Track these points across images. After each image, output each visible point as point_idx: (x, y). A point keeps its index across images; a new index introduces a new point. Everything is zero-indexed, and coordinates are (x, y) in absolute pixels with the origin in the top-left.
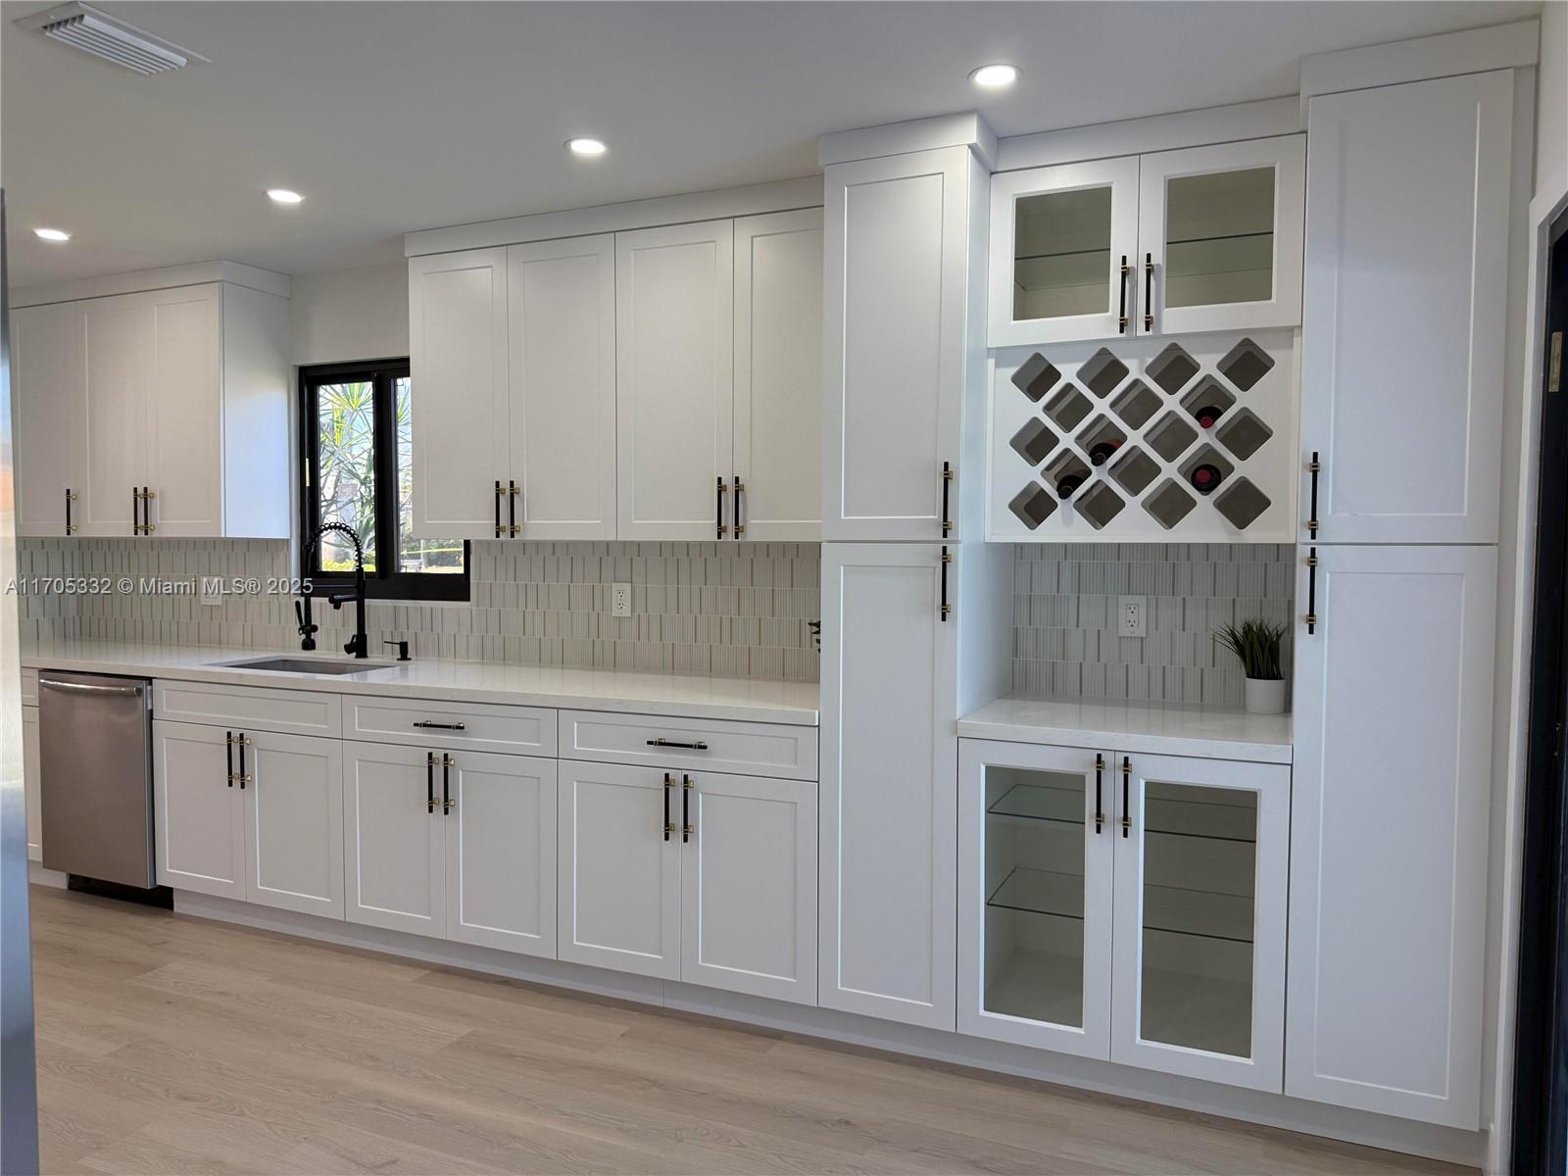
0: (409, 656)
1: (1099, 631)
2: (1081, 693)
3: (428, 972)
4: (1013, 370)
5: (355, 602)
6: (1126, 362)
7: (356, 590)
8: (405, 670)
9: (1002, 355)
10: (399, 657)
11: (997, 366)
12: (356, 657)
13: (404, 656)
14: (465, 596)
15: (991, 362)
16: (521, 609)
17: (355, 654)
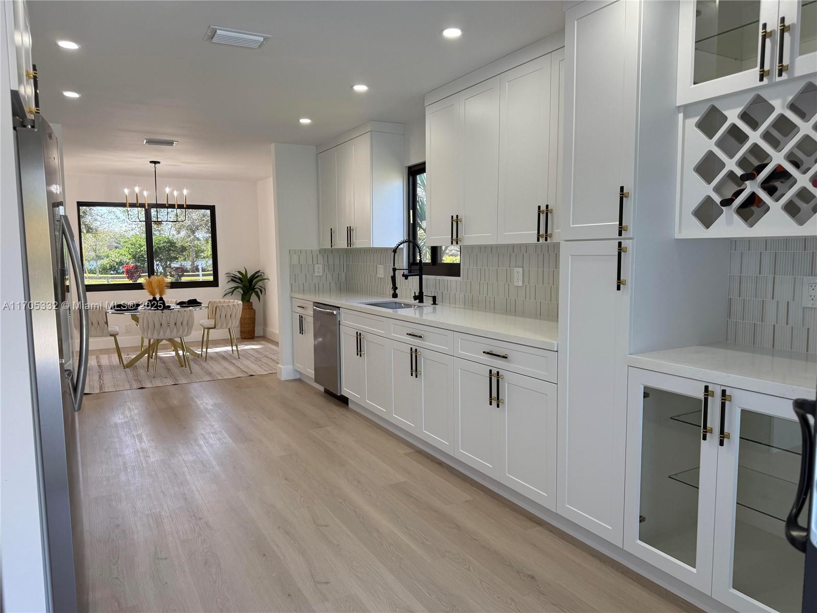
0: (437, 303)
1: (788, 302)
2: (773, 347)
3: (413, 451)
4: (697, 119)
5: (418, 277)
6: (772, 102)
7: (418, 271)
8: (435, 309)
9: (687, 109)
10: (432, 303)
11: (685, 117)
12: (419, 302)
13: (434, 303)
14: (457, 274)
15: (681, 116)
16: (479, 282)
17: (418, 300)
